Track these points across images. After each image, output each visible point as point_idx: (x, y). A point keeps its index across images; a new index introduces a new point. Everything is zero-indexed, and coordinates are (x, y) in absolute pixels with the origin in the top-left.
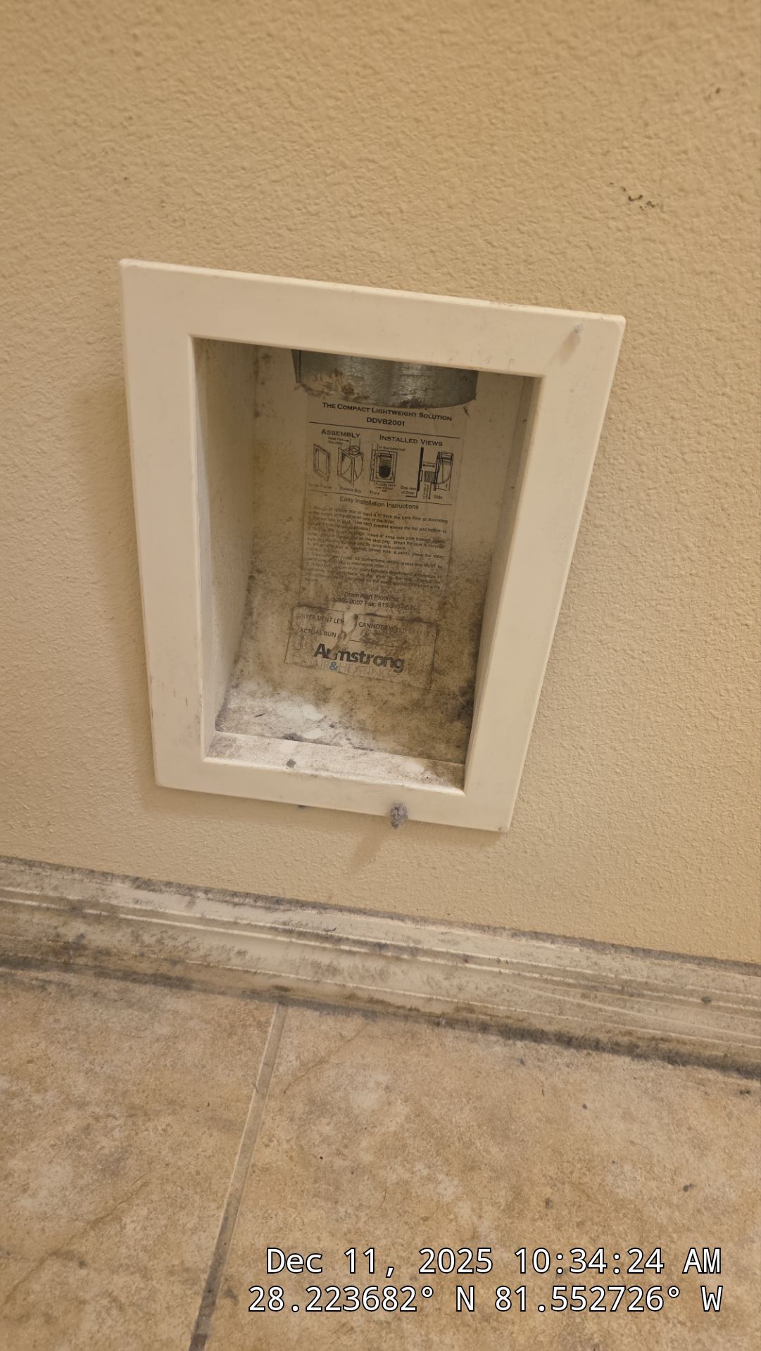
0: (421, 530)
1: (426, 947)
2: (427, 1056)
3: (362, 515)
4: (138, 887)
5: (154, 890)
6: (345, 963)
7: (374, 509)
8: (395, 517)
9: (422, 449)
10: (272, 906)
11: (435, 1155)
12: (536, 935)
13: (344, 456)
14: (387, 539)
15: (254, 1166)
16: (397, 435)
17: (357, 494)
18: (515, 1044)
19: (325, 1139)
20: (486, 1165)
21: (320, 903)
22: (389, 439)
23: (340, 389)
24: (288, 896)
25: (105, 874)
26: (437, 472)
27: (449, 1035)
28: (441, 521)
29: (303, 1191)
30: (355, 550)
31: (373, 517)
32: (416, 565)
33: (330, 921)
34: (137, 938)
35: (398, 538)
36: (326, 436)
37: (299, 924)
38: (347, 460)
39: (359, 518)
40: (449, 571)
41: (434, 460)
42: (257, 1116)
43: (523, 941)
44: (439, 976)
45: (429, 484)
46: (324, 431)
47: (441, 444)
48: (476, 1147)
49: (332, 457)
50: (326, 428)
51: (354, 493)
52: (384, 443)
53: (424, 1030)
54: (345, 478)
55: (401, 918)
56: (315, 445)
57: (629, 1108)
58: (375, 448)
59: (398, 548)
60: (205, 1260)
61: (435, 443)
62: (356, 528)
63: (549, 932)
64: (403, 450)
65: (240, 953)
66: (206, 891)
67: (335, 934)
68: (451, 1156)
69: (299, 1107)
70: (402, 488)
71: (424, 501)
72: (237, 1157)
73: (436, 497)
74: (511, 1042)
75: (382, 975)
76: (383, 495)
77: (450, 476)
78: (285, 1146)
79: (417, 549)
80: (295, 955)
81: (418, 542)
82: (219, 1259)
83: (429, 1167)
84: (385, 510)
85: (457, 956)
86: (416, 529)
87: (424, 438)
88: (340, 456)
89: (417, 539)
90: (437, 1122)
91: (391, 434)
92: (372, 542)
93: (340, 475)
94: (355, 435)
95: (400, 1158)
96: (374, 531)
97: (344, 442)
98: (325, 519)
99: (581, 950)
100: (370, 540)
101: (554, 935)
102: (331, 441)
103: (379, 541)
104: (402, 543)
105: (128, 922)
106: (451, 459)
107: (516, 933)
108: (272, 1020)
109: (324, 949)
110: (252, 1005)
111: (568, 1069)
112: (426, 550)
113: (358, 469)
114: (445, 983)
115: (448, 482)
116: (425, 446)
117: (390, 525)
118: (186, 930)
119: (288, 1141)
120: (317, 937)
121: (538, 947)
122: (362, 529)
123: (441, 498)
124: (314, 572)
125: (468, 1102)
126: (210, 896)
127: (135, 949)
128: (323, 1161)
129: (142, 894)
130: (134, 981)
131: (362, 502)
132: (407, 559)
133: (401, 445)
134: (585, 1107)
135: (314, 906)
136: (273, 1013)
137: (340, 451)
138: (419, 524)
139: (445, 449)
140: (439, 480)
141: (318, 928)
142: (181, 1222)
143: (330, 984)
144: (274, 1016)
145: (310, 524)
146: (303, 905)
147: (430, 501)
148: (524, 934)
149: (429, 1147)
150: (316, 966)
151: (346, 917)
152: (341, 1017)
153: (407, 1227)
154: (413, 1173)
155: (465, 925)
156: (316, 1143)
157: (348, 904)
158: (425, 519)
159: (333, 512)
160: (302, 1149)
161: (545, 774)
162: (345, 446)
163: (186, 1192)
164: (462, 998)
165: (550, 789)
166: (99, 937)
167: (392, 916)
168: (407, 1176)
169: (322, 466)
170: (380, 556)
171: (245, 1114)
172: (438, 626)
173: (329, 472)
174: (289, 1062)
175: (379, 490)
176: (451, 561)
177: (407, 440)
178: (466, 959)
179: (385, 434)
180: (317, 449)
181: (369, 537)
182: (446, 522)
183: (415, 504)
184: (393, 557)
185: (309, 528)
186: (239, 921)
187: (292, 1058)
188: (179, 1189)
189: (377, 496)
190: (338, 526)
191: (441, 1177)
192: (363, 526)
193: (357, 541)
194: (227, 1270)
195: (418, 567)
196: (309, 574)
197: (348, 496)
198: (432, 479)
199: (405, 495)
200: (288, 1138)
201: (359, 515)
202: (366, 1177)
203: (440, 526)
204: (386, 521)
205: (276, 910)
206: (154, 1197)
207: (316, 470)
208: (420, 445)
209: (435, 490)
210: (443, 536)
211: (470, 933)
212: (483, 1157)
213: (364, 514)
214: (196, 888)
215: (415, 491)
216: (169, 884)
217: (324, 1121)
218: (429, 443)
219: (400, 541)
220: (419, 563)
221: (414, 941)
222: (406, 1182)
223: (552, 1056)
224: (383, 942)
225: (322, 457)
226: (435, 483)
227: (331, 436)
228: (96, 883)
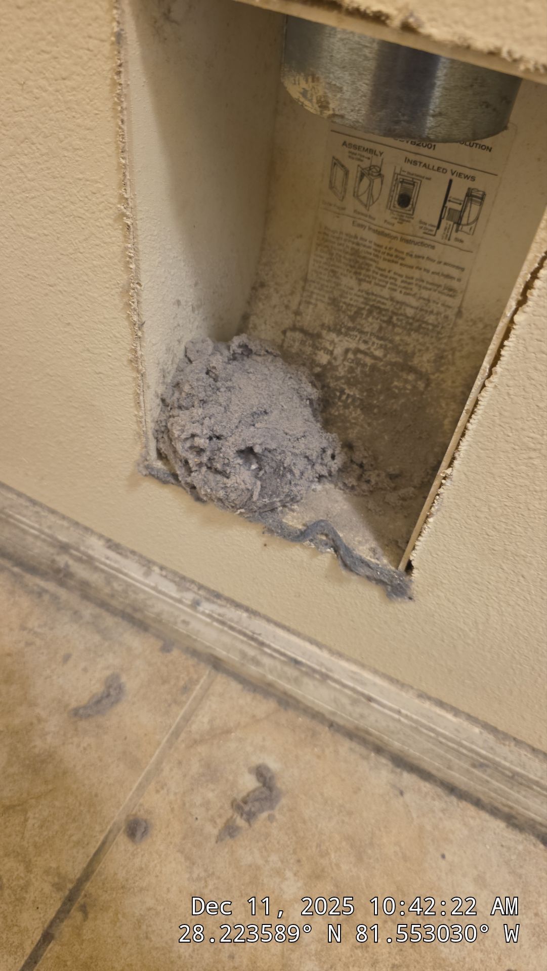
0: (433, 273)
1: (336, 676)
2: (319, 757)
3: (373, 246)
4: (109, 547)
5: (120, 554)
6: (266, 661)
7: (385, 242)
8: (407, 254)
9: (451, 181)
10: (212, 598)
11: (291, 852)
12: (441, 704)
13: (362, 175)
14: (396, 276)
15: (141, 805)
16: (425, 160)
17: (370, 220)
18: (401, 774)
19: (206, 804)
20: (332, 878)
21: (252, 609)
22: (415, 163)
23: (315, 100)
24: (227, 594)
25: (87, 529)
26: (463, 211)
27: (345, 746)
28: (458, 267)
29: (171, 843)
30: (360, 281)
31: (383, 250)
32: (421, 310)
33: (258, 626)
34: (108, 583)
35: (407, 277)
36: (347, 149)
37: (231, 620)
38: (366, 181)
39: (369, 247)
40: (455, 324)
41: (462, 196)
42: (159, 763)
43: (427, 705)
44: (345, 701)
45: (452, 223)
46: (344, 144)
47: (473, 179)
48: (330, 859)
49: (350, 176)
50: (349, 140)
51: (367, 219)
52: (409, 168)
53: (325, 733)
54: (361, 202)
55: (319, 645)
56: (334, 158)
57: (484, 873)
58: (398, 171)
59: (404, 288)
60: (74, 870)
61: (467, 177)
62: (364, 258)
63: (454, 705)
64: (429, 179)
65: (184, 622)
66: (162, 568)
67: (260, 638)
68: (304, 858)
69: (195, 768)
70: (421, 222)
71: (442, 241)
72: (131, 793)
73: (456, 239)
74: (398, 770)
75: (296, 681)
76: (397, 227)
77: (477, 219)
78: (172, 797)
79: (425, 294)
80: (226, 639)
81: (429, 286)
82: (87, 874)
83: (282, 862)
84: (397, 244)
85: (363, 695)
86: (428, 271)
87: (455, 168)
88: (359, 174)
89: (428, 283)
90: (304, 822)
91: (418, 158)
92: (378, 276)
93: (356, 195)
94: (377, 153)
95: (260, 844)
96: (383, 265)
97: (365, 160)
98: (334, 243)
99: (481, 733)
100: (377, 273)
101: (459, 710)
102: (351, 156)
103: (386, 277)
104: (409, 283)
105: (102, 571)
106: (482, 198)
107: (422, 695)
108: (202, 681)
109: (250, 645)
110: (191, 662)
111: (441, 815)
112: (435, 295)
113: (375, 193)
114: (349, 708)
115: (473, 225)
116: (454, 178)
117: (400, 261)
118: (144, 592)
119: (175, 794)
120: (245, 635)
121: (439, 715)
122: (371, 260)
123: (462, 241)
124: (315, 296)
125: (339, 813)
126: (164, 573)
127: (107, 590)
128: (197, 823)
129: (111, 554)
130: (108, 610)
131: (375, 231)
132: (413, 302)
133: (429, 173)
134: (443, 856)
135: (247, 610)
136: (206, 672)
137: (360, 169)
138: (433, 267)
139: (479, 185)
140: (464, 221)
141: (246, 628)
142: (69, 833)
143: (253, 669)
144: (205, 677)
145: (318, 245)
146: (238, 606)
147: (449, 243)
148: (429, 698)
149: (289, 842)
150: (244, 655)
151: (271, 628)
152: (259, 697)
153: (243, 908)
154: (267, 861)
155: (375, 672)
156: (197, 804)
157: (275, 618)
158: (440, 262)
159: (344, 237)
160: (184, 804)
161: (476, 586)
162: (366, 164)
163: (82, 808)
164: (362, 724)
165: (480, 600)
166: (81, 572)
167: (312, 642)
168: (260, 862)
169: (338, 184)
170: (386, 293)
171: (151, 756)
172: (428, 380)
173: (345, 191)
174: (201, 722)
175: (395, 221)
176: (459, 314)
177: (436, 168)
178: (370, 699)
179: (412, 157)
180: (336, 163)
181: (377, 270)
182: (463, 269)
183: (432, 243)
184: (399, 296)
185: (317, 249)
186: (184, 600)
187: (206, 720)
188: (78, 804)
189: (390, 227)
190: (347, 253)
191: (289, 874)
192: (372, 257)
193: (363, 272)
194: (88, 886)
195: (423, 313)
196: (310, 297)
197: (361, 222)
198: (456, 218)
199: (422, 231)
200: (177, 791)
201: (370, 245)
202: (226, 850)
203: (454, 272)
204: (397, 256)
205: (214, 602)
206: (57, 804)
207: (332, 186)
208: (448, 176)
209: (457, 231)
210: (455, 284)
211: (378, 681)
212: (332, 869)
213: (375, 244)
214: (154, 563)
215: (435, 229)
216: (133, 552)
217: (211, 786)
218: (460, 175)
219: (409, 281)
220: (425, 308)
221: (327, 669)
222: (258, 868)
223: (433, 797)
224: (300, 659)
225: (340, 173)
226: (459, 224)
227: (352, 150)
228: (79, 534)
